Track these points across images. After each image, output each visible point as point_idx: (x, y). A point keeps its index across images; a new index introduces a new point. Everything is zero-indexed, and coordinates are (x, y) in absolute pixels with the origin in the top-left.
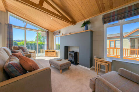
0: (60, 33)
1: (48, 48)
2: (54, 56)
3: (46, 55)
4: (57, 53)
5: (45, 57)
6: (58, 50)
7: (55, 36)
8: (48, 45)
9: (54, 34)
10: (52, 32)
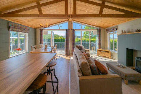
0: (117, 29)
1: (100, 47)
2: (108, 58)
3: (98, 54)
4: (112, 54)
5: (97, 57)
6: (113, 51)
7: (108, 33)
8: (100, 44)
9: (107, 30)
10: (105, 28)
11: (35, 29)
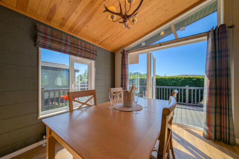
11: (113, 54)
